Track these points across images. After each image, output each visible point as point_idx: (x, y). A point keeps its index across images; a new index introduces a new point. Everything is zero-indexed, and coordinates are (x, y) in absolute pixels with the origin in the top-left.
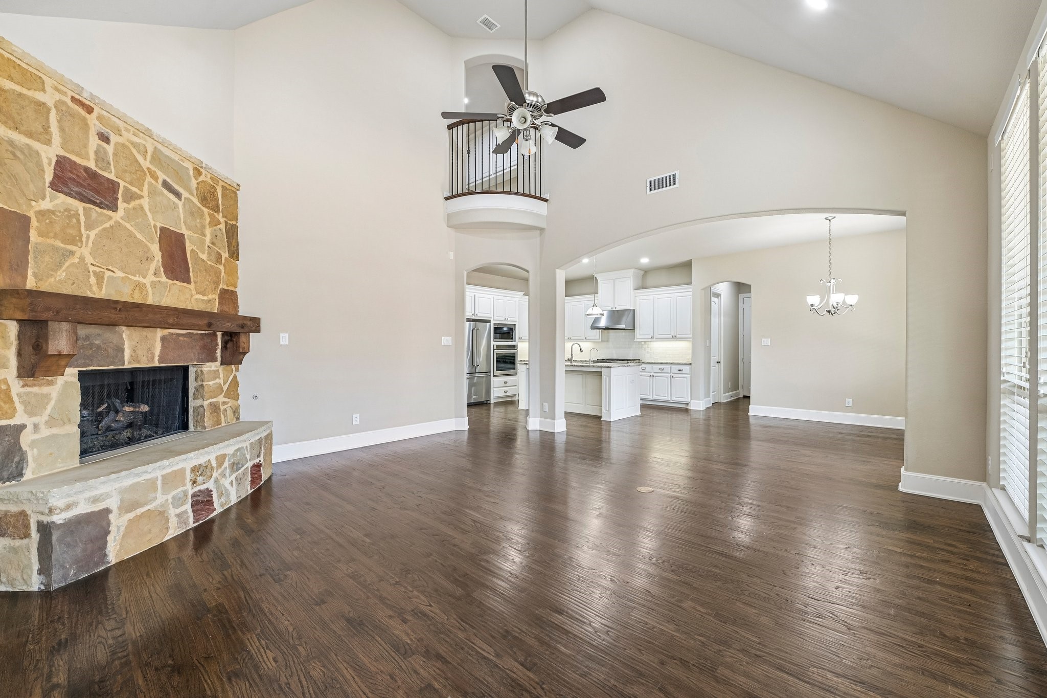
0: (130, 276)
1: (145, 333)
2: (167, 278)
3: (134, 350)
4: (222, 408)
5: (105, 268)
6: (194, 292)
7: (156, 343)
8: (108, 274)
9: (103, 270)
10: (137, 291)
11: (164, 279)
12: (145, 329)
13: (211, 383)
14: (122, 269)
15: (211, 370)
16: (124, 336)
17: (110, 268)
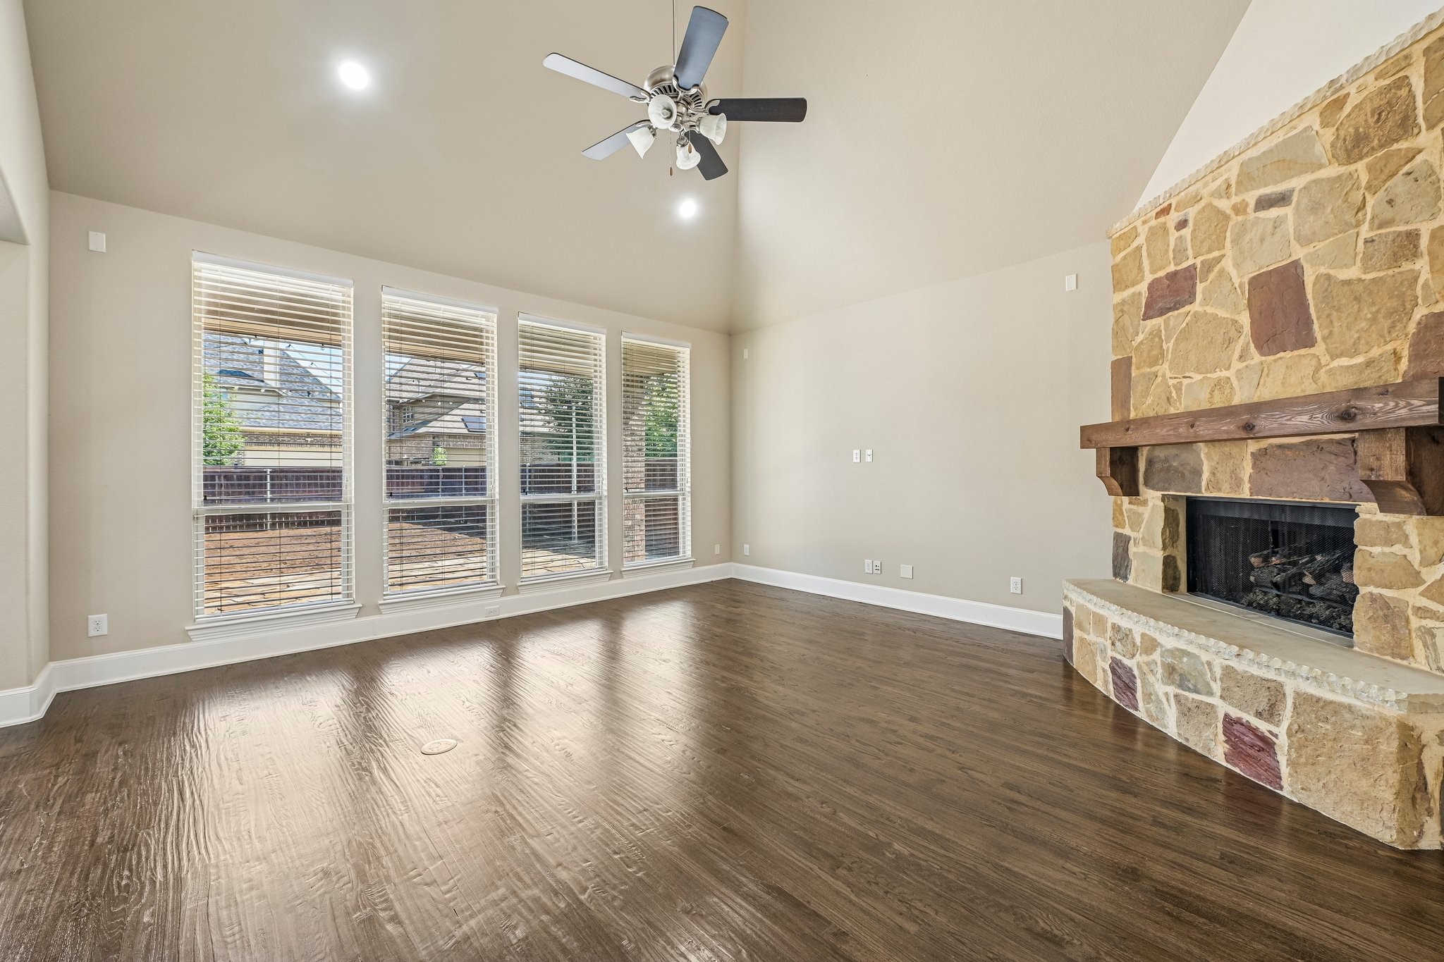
0: (1209, 375)
1: (1227, 449)
2: (1263, 354)
3: (1214, 474)
4: (1415, 622)
5: (1181, 376)
6: (1325, 359)
7: (1245, 464)
8: (1186, 381)
9: (1178, 380)
10: (1216, 392)
11: (1256, 358)
12: (1228, 443)
13: (1376, 550)
14: (1198, 370)
15: (1374, 519)
16: (1202, 456)
17: (1187, 375)
